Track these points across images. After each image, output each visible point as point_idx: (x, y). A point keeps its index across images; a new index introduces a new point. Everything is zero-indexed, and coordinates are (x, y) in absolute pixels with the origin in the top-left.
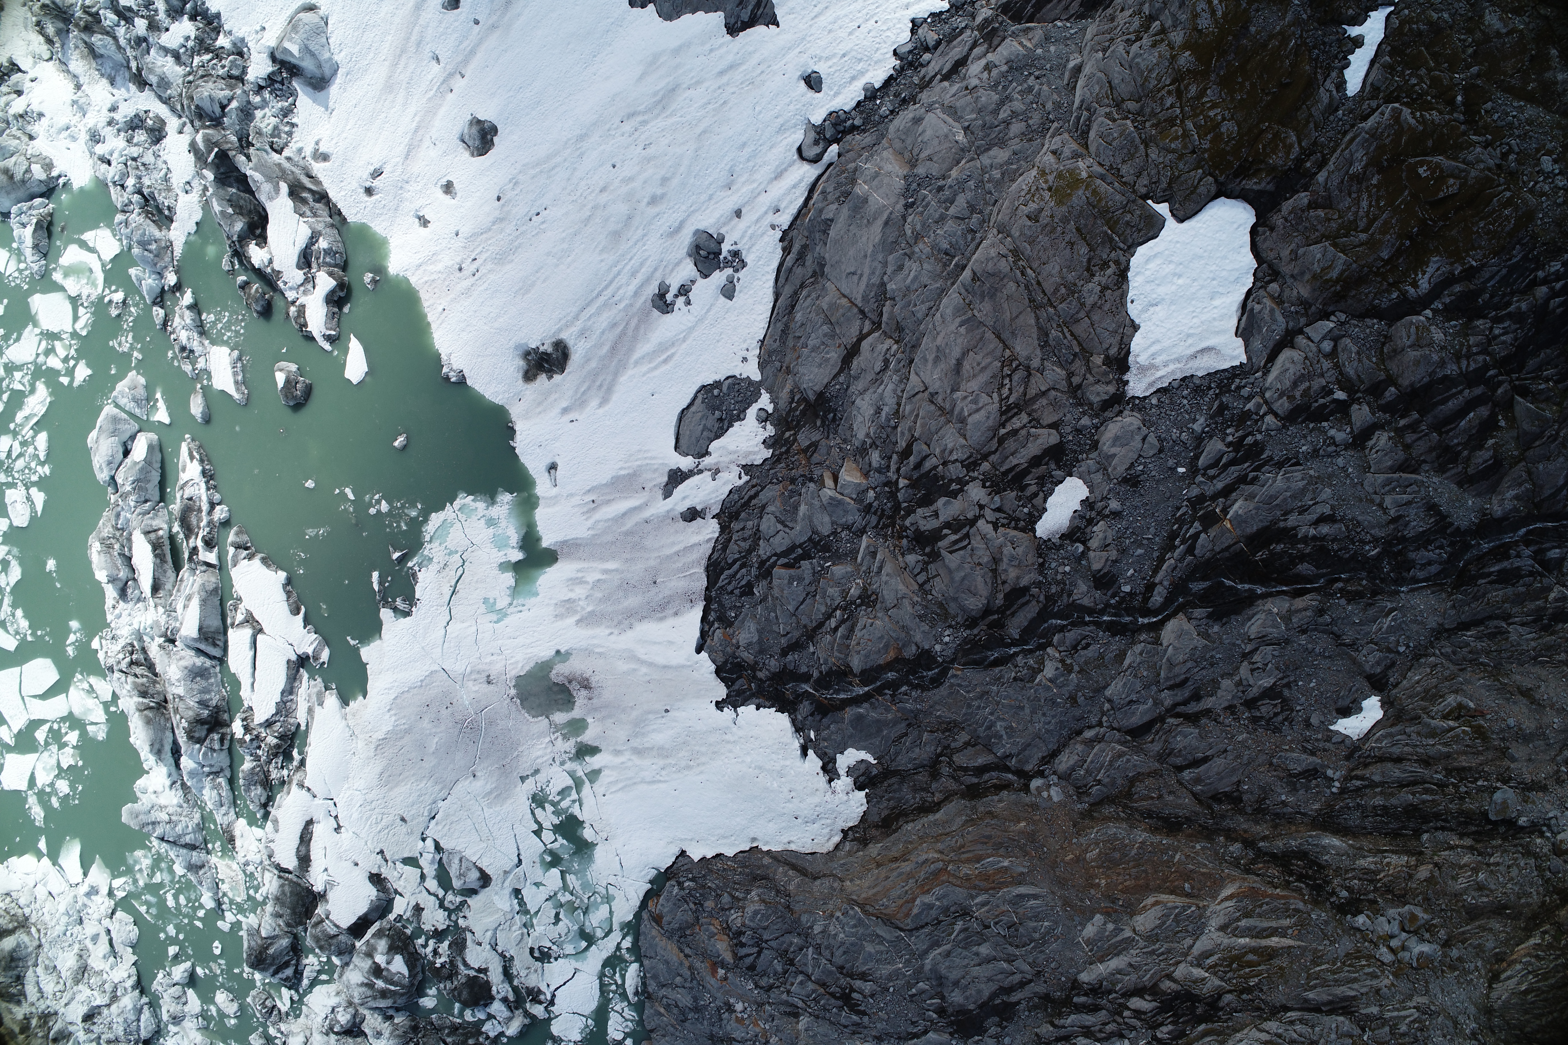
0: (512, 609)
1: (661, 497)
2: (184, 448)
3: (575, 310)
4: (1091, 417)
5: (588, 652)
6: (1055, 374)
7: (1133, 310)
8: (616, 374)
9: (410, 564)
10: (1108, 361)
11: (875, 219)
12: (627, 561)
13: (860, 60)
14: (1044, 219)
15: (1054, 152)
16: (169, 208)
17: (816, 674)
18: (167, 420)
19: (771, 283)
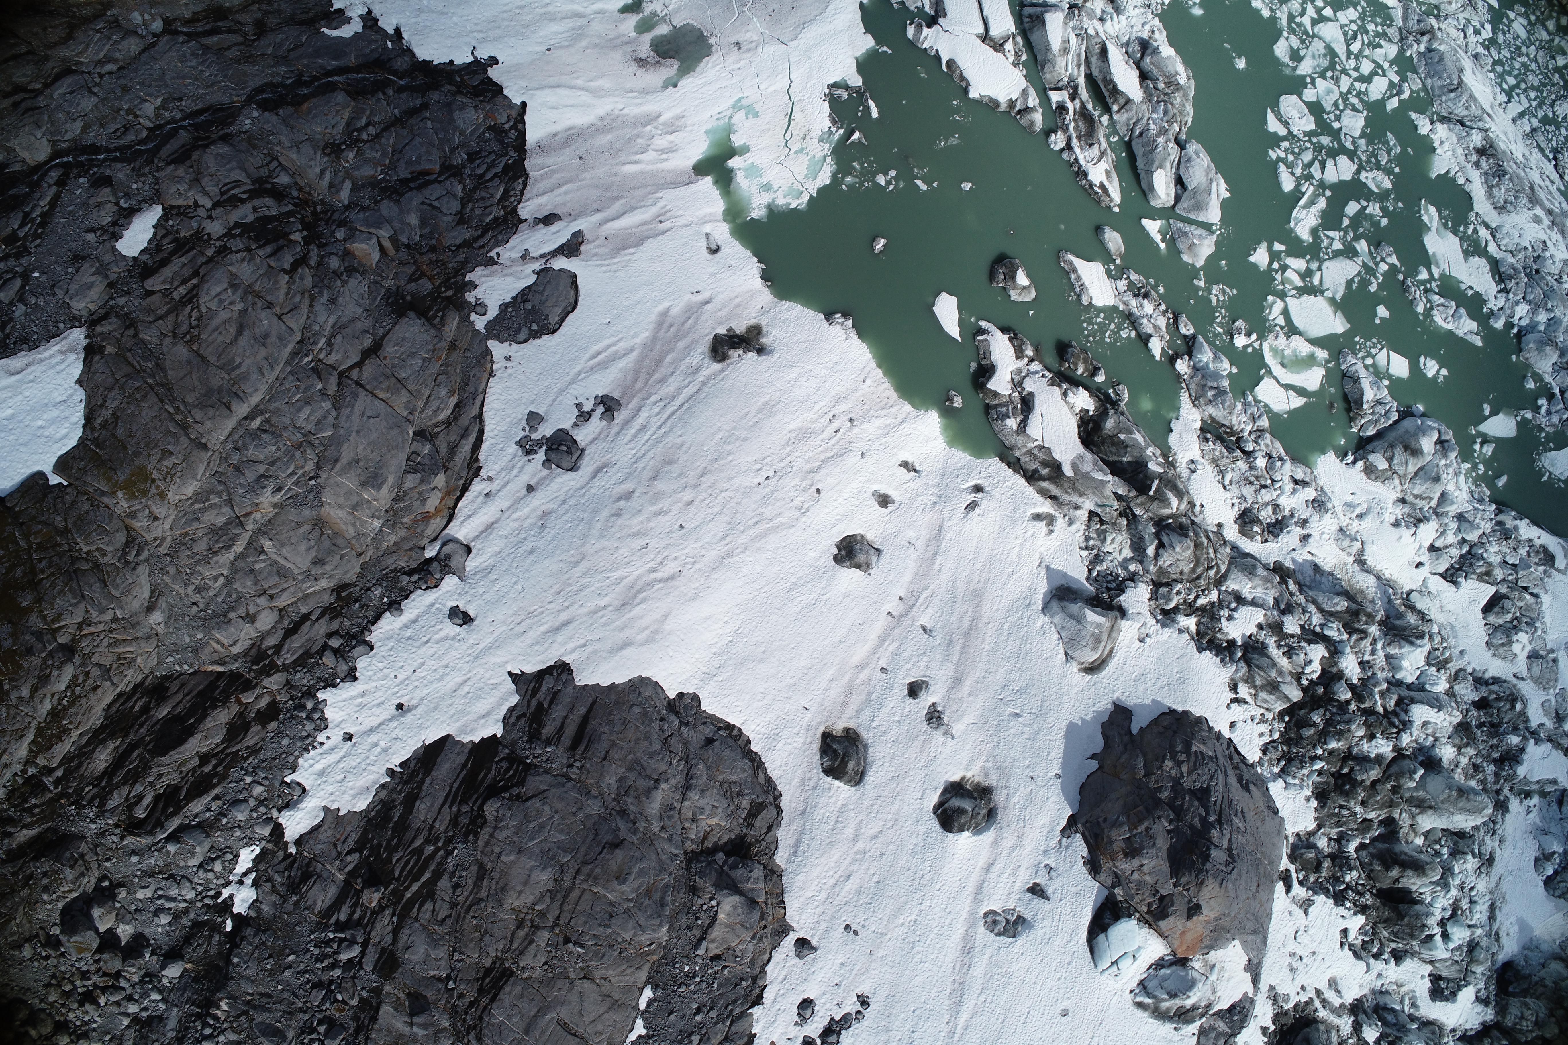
0: (728, 113)
1: (585, 232)
2: (1116, 195)
3: (706, 390)
4: (116, 306)
5: (645, 92)
6: (149, 335)
7: (81, 394)
8: (655, 338)
9: (841, 132)
10: (101, 350)
11: (350, 464)
12: (615, 175)
13: (409, 638)
14: (156, 454)
15: (156, 518)
16: (1207, 440)
17: (390, 92)
18: (1145, 222)
19: (487, 429)
